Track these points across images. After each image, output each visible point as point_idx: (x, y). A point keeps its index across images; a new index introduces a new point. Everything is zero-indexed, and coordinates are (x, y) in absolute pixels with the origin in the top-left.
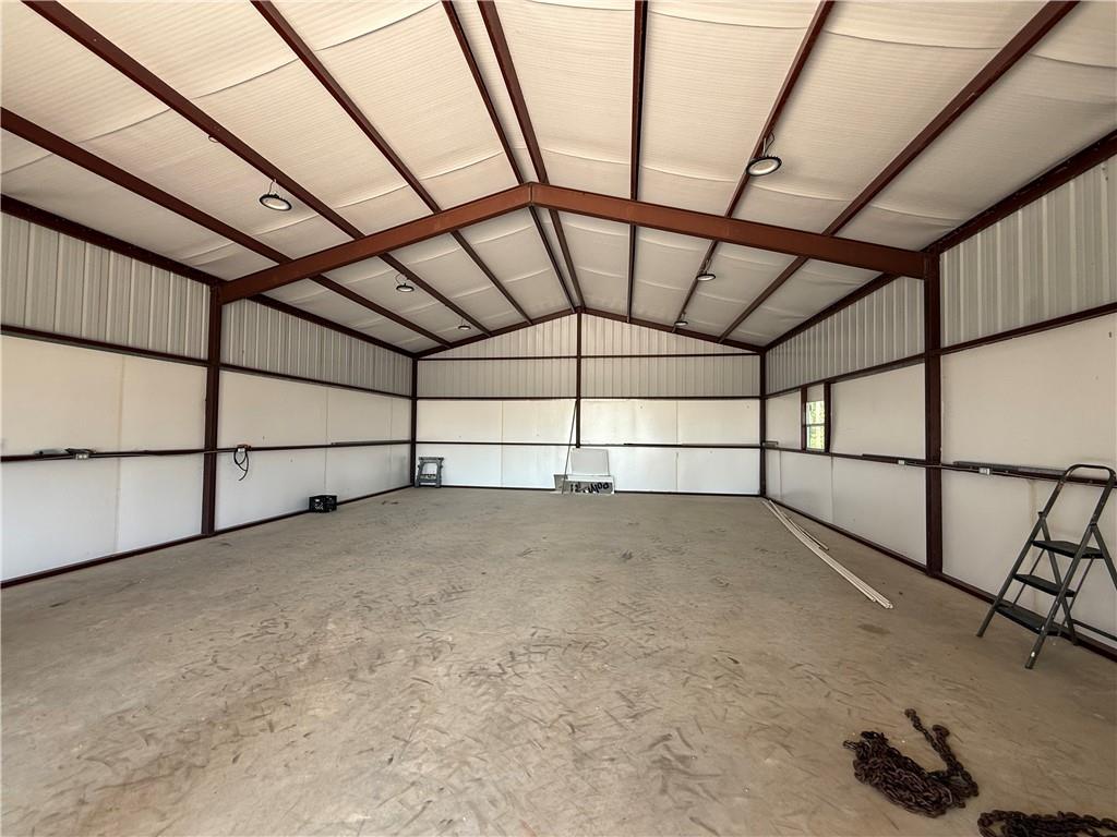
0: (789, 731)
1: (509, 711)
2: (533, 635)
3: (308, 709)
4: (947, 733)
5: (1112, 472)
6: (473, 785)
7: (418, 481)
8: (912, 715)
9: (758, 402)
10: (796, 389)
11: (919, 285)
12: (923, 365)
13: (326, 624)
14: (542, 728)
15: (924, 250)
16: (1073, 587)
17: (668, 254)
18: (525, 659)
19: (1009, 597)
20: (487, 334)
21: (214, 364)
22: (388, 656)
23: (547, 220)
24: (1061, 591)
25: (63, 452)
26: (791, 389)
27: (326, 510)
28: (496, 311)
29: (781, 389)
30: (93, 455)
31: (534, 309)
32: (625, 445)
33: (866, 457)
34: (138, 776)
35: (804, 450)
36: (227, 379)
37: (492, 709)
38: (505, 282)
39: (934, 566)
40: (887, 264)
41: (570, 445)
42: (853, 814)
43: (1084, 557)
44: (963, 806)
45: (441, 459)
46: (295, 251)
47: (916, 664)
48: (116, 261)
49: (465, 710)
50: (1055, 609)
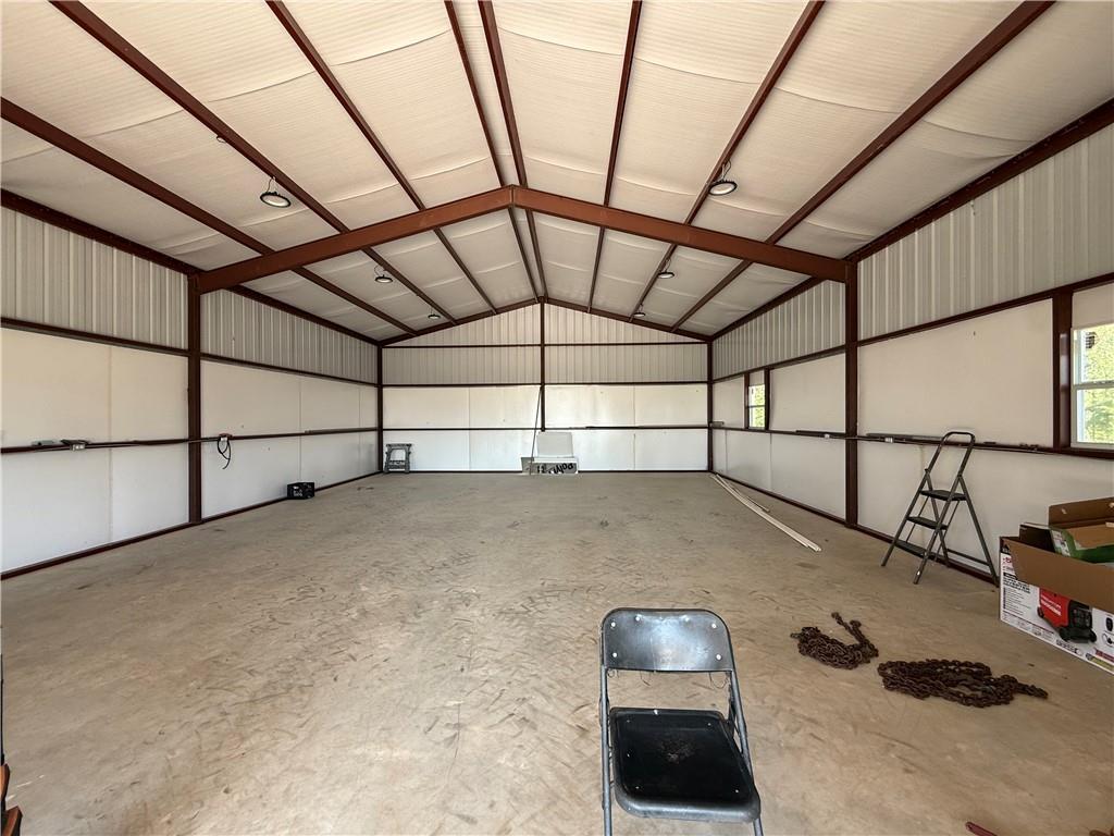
0: (753, 631)
1: (541, 634)
2: (543, 584)
3: (376, 646)
4: (860, 625)
5: (973, 437)
6: (533, 679)
7: (386, 468)
8: (837, 617)
9: (705, 387)
10: (739, 374)
11: (842, 287)
12: (844, 355)
13: (359, 587)
14: (571, 643)
15: (845, 259)
16: (945, 522)
17: (632, 254)
18: (542, 601)
19: (903, 537)
20: (454, 322)
21: (194, 354)
22: (426, 605)
23: (522, 217)
24: (939, 527)
25: (59, 443)
26: (735, 375)
27: (304, 497)
28: (463, 300)
29: (726, 375)
30: (89, 445)
31: (499, 298)
32: (587, 428)
33: (799, 433)
34: (260, 695)
35: (747, 428)
36: (207, 367)
37: (528, 634)
38: (476, 273)
39: (851, 520)
40: (817, 269)
41: (536, 429)
42: (800, 672)
43: (954, 499)
44: (869, 662)
45: (409, 445)
46: (278, 244)
47: (839, 586)
48: (98, 251)
49: (506, 636)
50: (934, 539)
